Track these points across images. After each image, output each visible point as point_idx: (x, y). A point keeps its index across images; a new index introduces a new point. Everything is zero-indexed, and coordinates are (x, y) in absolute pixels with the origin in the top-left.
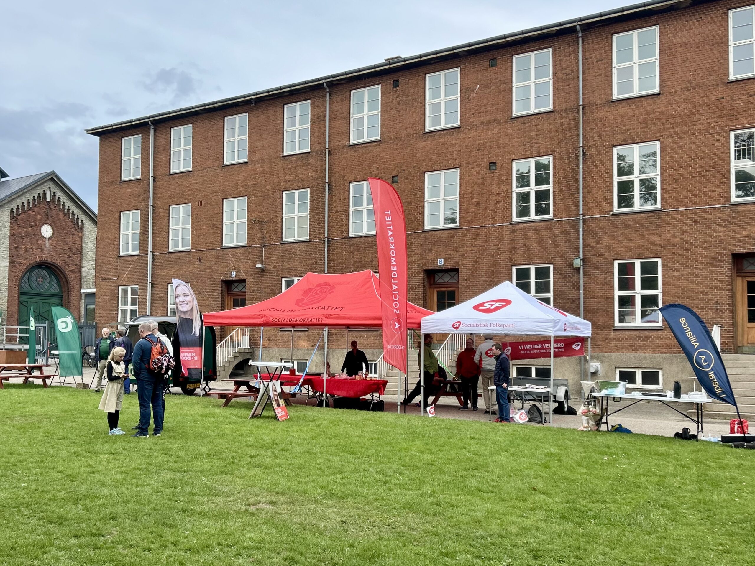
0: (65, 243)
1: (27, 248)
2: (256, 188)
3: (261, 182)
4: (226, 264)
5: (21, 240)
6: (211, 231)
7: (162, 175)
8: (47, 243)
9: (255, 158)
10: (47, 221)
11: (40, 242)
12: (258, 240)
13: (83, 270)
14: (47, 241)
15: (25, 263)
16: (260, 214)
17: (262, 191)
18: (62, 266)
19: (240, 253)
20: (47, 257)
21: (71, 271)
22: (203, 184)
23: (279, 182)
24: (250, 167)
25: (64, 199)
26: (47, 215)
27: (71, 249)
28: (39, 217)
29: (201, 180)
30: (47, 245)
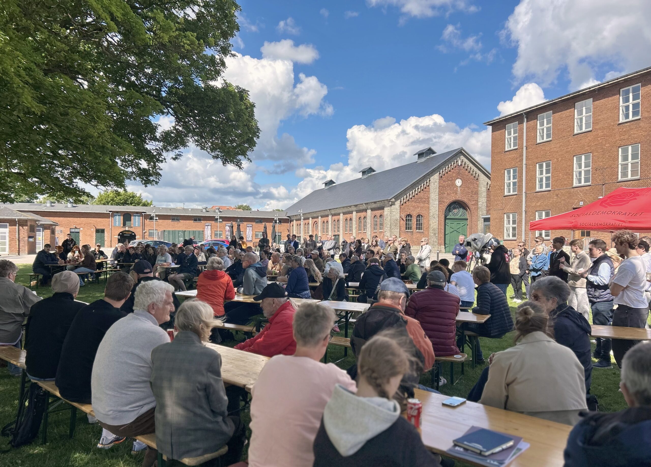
0: (469, 188)
1: (448, 193)
2: (598, 147)
3: (602, 142)
4: (576, 197)
5: (445, 189)
6: (565, 177)
7: (531, 145)
8: (459, 189)
9: (597, 127)
10: (459, 177)
11: (455, 189)
12: (600, 180)
13: (479, 203)
14: (459, 188)
15: (448, 201)
16: (601, 163)
17: (602, 148)
18: (468, 202)
19: (586, 190)
20: (459, 197)
21: (472, 205)
22: (560, 147)
23: (617, 141)
24: (594, 133)
25: (468, 162)
26: (459, 173)
27: (472, 191)
28: (454, 175)
29: (558, 145)
30: (459, 190)
